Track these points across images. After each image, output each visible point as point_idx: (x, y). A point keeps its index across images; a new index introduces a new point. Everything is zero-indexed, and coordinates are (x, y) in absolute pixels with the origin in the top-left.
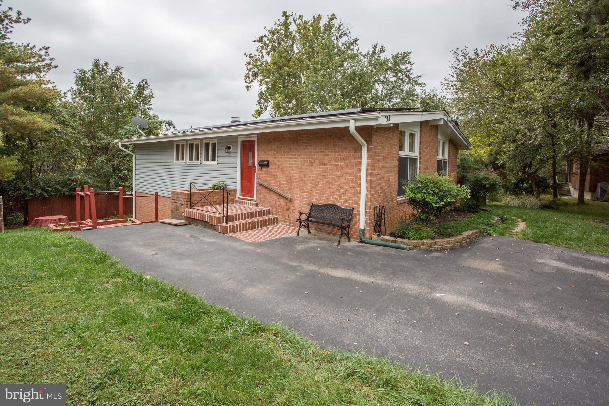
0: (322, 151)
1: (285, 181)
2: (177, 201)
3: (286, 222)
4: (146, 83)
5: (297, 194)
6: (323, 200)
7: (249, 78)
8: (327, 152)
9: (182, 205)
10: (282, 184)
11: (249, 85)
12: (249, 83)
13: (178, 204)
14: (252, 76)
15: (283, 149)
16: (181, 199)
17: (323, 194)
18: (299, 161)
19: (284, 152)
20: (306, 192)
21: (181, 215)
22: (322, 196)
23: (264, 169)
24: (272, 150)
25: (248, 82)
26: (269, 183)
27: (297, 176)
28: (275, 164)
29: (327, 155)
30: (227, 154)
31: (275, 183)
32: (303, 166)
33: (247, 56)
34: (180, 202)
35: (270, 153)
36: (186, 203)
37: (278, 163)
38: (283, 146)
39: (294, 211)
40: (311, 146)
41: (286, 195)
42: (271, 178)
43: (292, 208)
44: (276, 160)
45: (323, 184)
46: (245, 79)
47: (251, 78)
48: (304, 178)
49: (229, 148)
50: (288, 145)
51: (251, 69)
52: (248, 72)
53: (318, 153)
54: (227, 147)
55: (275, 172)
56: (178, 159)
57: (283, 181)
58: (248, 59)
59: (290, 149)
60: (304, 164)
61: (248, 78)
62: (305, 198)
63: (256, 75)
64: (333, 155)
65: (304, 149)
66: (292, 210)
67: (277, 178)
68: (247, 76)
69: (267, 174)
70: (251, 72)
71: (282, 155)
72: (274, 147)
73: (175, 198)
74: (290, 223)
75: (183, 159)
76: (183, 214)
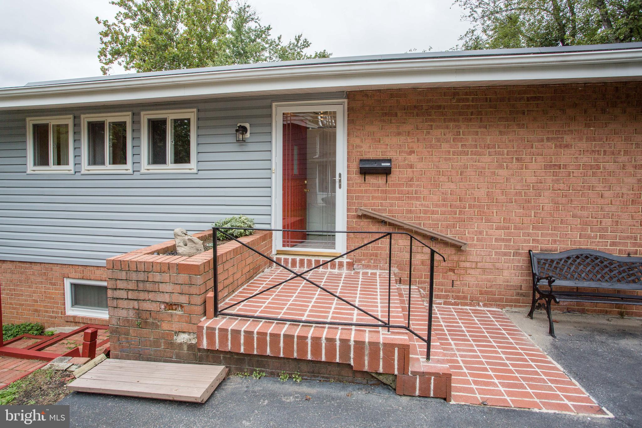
0: (552, 139)
1: (443, 205)
2: (142, 296)
3: (447, 297)
5: (481, 233)
6: (555, 241)
7: (106, 56)
8: (567, 139)
9: (171, 306)
10: (433, 212)
11: (106, 67)
12: (107, 64)
13: (147, 306)
14: (110, 54)
15: (437, 132)
17: (555, 229)
18: (486, 159)
19: (438, 140)
20: (508, 228)
21: (171, 345)
22: (552, 235)
23: (378, 181)
24: (399, 134)
25: (104, 61)
26: (390, 211)
27: (482, 193)
28: (411, 167)
29: (567, 146)
30: (235, 147)
31: (410, 212)
32: (501, 172)
33: (99, 23)
35: (395, 140)
37: (419, 166)
38: (434, 124)
39: (472, 272)
40: (521, 126)
41: (450, 235)
42: (399, 199)
43: (462, 264)
44: (413, 158)
45: (557, 209)
46: (99, 57)
47: (109, 56)
48: (502, 198)
49: (243, 130)
50: (451, 124)
51: (110, 43)
52: (103, 46)
53: (542, 140)
54: (234, 128)
55: (411, 186)
57: (437, 206)
58: (102, 28)
59: (458, 133)
60: (501, 167)
61: (103, 57)
62: (503, 240)
63: (117, 53)
64: (584, 145)
65: (501, 133)
66: (465, 268)
67: (418, 199)
68: (102, 53)
69: (385, 192)
70: (109, 48)
71: (431, 146)
72: (407, 128)
74: (458, 297)
75: (63, 162)
76: (182, 338)
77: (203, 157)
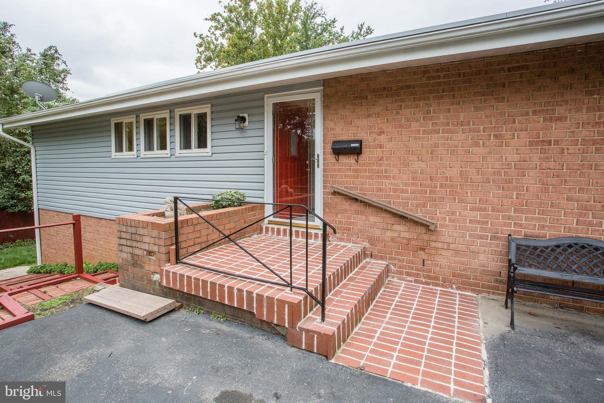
0: (539, 111)
1: (413, 184)
2: (134, 244)
3: (417, 275)
4: (56, 51)
5: (453, 213)
6: (543, 227)
7: (201, 62)
8: (560, 111)
9: (150, 253)
10: (402, 191)
12: (202, 69)
13: (137, 252)
14: (204, 61)
15: (406, 112)
16: (147, 239)
17: (543, 212)
18: (460, 136)
19: (408, 120)
20: (485, 210)
21: (150, 281)
22: (539, 219)
23: (348, 161)
24: (369, 116)
25: (200, 67)
26: (361, 189)
27: (454, 172)
28: (381, 146)
29: (559, 119)
30: (237, 134)
31: (380, 190)
32: (476, 149)
33: (196, 37)
34: (146, 247)
35: (365, 122)
36: (163, 250)
37: (389, 146)
38: (403, 104)
39: (444, 253)
40: (500, 100)
41: (419, 215)
42: (369, 177)
43: (433, 244)
44: (383, 138)
45: (546, 190)
46: (196, 64)
47: (203, 63)
48: (476, 177)
49: (243, 119)
50: (421, 103)
51: (203, 52)
52: (199, 55)
53: (527, 114)
54: (239, 117)
55: (381, 165)
56: (119, 149)
57: (406, 184)
58: (199, 41)
59: (429, 112)
60: (476, 144)
61: (199, 63)
62: (479, 222)
63: (209, 60)
64: (583, 116)
65: (476, 109)
66: (437, 249)
67: (387, 177)
68: (198, 60)
69: (356, 171)
70: (203, 56)
71: (401, 126)
72: (377, 109)
73: (128, 237)
74: (429, 277)
75: (130, 149)
76: (156, 277)
77: (216, 143)
